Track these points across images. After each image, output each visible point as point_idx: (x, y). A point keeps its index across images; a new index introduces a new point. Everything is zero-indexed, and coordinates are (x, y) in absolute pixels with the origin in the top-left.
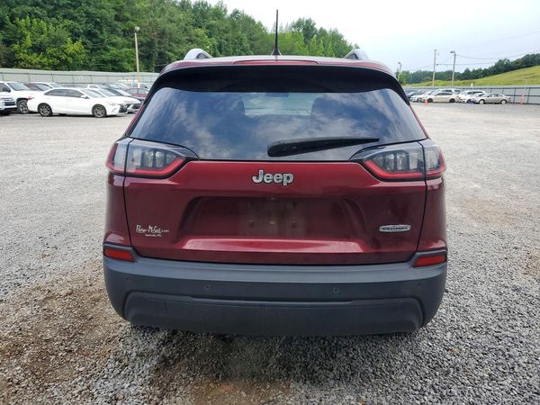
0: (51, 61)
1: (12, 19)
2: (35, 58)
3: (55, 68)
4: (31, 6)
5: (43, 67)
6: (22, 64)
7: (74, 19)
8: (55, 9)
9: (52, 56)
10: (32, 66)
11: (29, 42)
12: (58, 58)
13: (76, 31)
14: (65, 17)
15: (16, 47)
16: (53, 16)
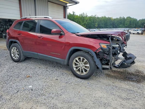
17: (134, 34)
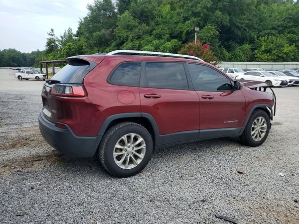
0: (273, 57)
1: (258, 37)
2: (265, 56)
3: (275, 61)
4: (271, 29)
5: (268, 60)
6: (257, 59)
7: (294, 33)
8: (284, 29)
9: (274, 54)
10: (262, 60)
11: (263, 48)
12: (278, 56)
13: (294, 39)
14: (289, 33)
15: (256, 51)
16: (282, 33)
17: (27, 79)
